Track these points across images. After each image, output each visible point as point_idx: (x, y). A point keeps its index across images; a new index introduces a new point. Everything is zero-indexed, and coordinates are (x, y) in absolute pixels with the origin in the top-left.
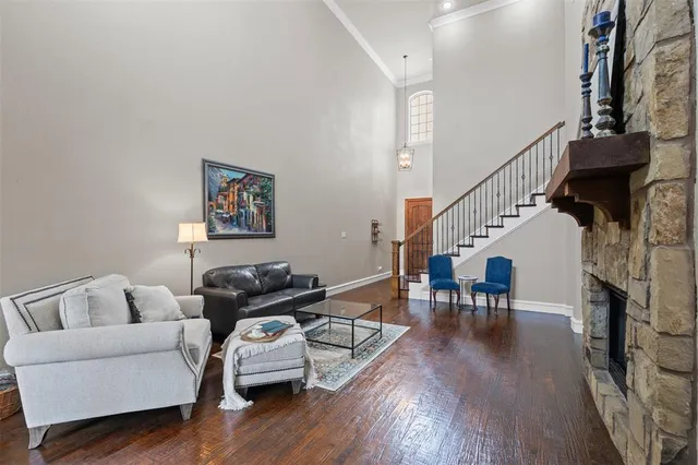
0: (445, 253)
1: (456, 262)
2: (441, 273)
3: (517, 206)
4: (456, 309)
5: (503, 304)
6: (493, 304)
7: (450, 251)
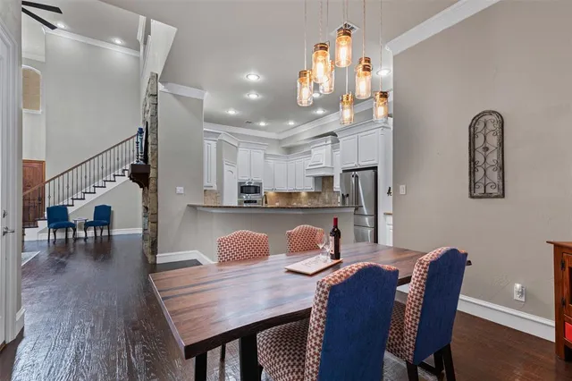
0: (61, 204)
1: (70, 210)
2: (58, 218)
3: (114, 176)
4: (71, 242)
5: (105, 233)
6: (99, 234)
7: (65, 203)
